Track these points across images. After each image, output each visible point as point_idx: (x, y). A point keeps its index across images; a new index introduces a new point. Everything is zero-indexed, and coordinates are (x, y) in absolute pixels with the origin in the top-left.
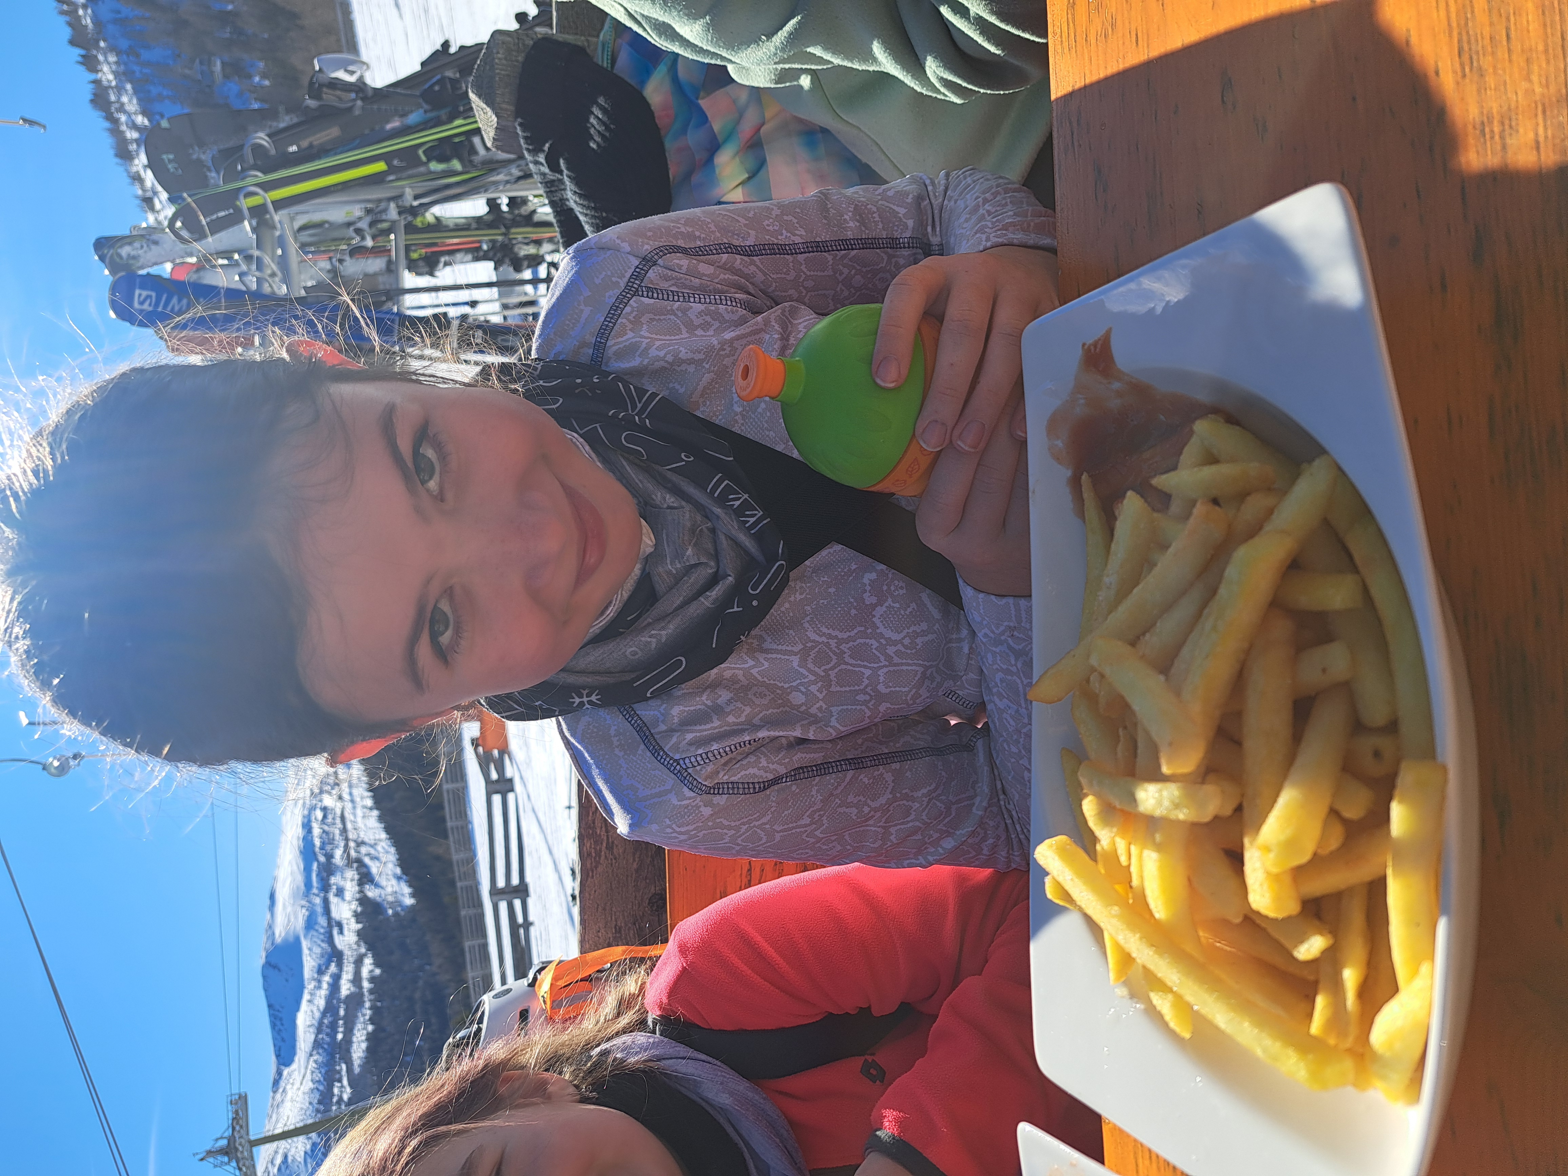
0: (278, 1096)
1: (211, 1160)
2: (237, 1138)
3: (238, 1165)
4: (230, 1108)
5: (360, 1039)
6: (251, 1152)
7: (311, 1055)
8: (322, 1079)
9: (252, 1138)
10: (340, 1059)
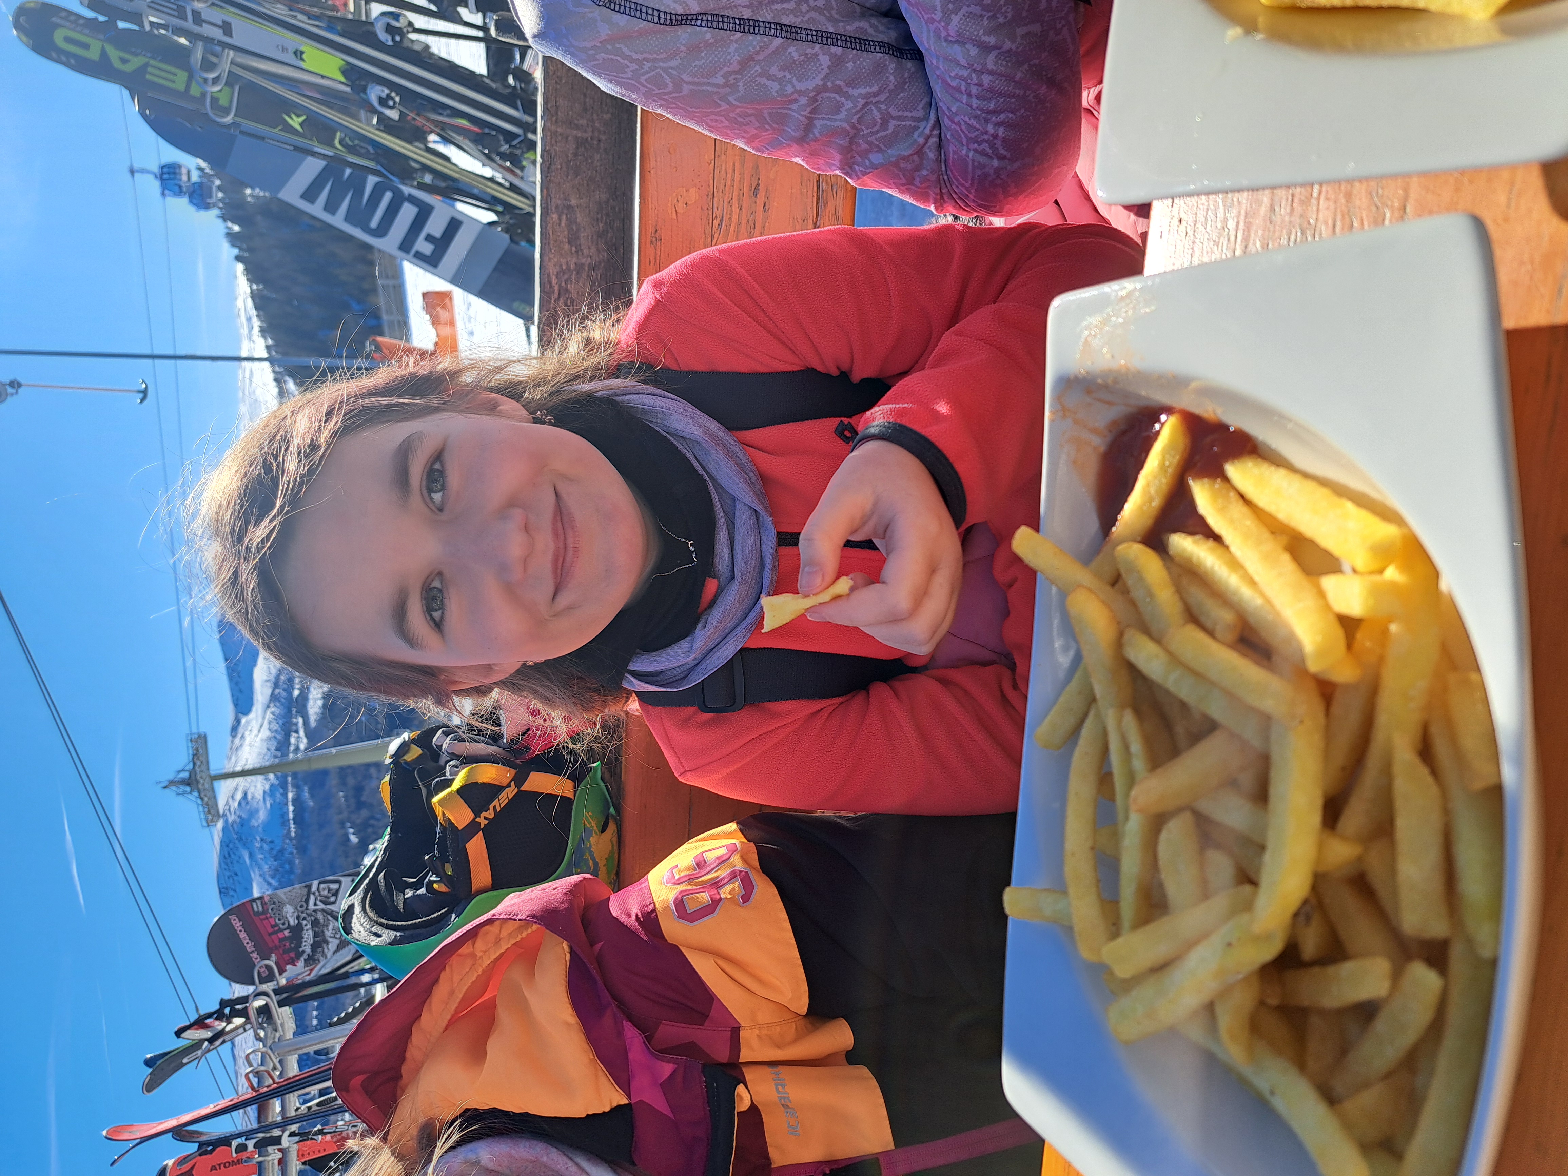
0: (237, 741)
1: (174, 788)
2: (198, 772)
3: (199, 795)
4: (190, 745)
5: (317, 696)
6: (212, 785)
7: (268, 707)
8: (279, 729)
9: (213, 772)
10: (296, 712)
